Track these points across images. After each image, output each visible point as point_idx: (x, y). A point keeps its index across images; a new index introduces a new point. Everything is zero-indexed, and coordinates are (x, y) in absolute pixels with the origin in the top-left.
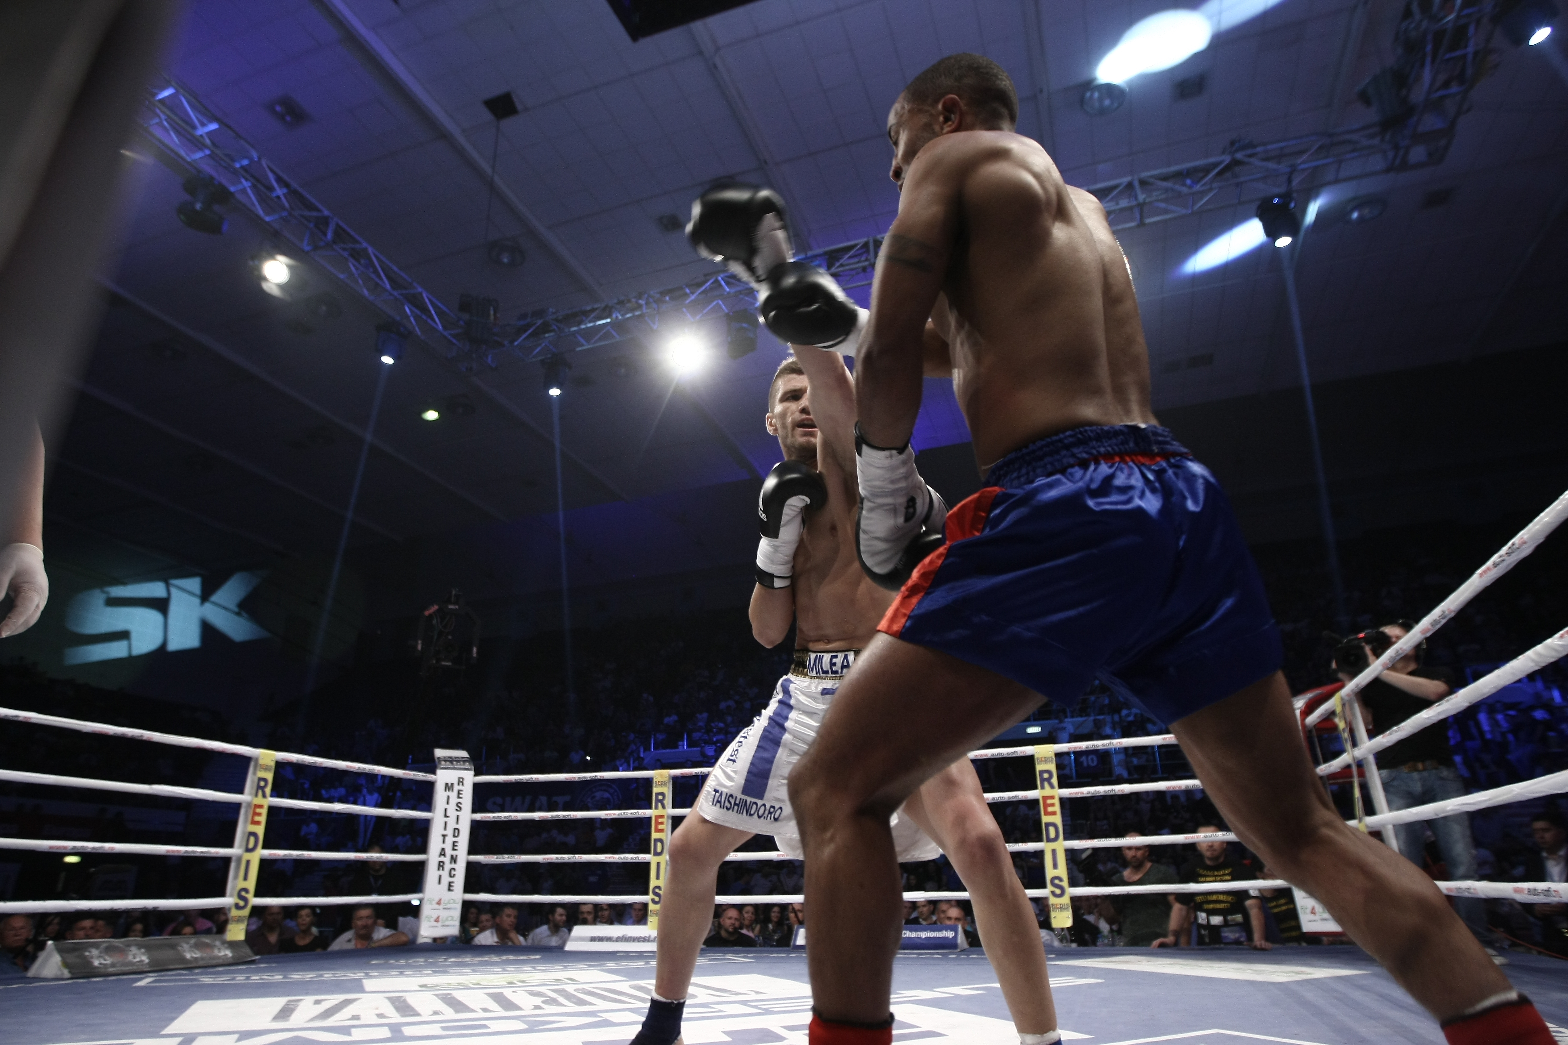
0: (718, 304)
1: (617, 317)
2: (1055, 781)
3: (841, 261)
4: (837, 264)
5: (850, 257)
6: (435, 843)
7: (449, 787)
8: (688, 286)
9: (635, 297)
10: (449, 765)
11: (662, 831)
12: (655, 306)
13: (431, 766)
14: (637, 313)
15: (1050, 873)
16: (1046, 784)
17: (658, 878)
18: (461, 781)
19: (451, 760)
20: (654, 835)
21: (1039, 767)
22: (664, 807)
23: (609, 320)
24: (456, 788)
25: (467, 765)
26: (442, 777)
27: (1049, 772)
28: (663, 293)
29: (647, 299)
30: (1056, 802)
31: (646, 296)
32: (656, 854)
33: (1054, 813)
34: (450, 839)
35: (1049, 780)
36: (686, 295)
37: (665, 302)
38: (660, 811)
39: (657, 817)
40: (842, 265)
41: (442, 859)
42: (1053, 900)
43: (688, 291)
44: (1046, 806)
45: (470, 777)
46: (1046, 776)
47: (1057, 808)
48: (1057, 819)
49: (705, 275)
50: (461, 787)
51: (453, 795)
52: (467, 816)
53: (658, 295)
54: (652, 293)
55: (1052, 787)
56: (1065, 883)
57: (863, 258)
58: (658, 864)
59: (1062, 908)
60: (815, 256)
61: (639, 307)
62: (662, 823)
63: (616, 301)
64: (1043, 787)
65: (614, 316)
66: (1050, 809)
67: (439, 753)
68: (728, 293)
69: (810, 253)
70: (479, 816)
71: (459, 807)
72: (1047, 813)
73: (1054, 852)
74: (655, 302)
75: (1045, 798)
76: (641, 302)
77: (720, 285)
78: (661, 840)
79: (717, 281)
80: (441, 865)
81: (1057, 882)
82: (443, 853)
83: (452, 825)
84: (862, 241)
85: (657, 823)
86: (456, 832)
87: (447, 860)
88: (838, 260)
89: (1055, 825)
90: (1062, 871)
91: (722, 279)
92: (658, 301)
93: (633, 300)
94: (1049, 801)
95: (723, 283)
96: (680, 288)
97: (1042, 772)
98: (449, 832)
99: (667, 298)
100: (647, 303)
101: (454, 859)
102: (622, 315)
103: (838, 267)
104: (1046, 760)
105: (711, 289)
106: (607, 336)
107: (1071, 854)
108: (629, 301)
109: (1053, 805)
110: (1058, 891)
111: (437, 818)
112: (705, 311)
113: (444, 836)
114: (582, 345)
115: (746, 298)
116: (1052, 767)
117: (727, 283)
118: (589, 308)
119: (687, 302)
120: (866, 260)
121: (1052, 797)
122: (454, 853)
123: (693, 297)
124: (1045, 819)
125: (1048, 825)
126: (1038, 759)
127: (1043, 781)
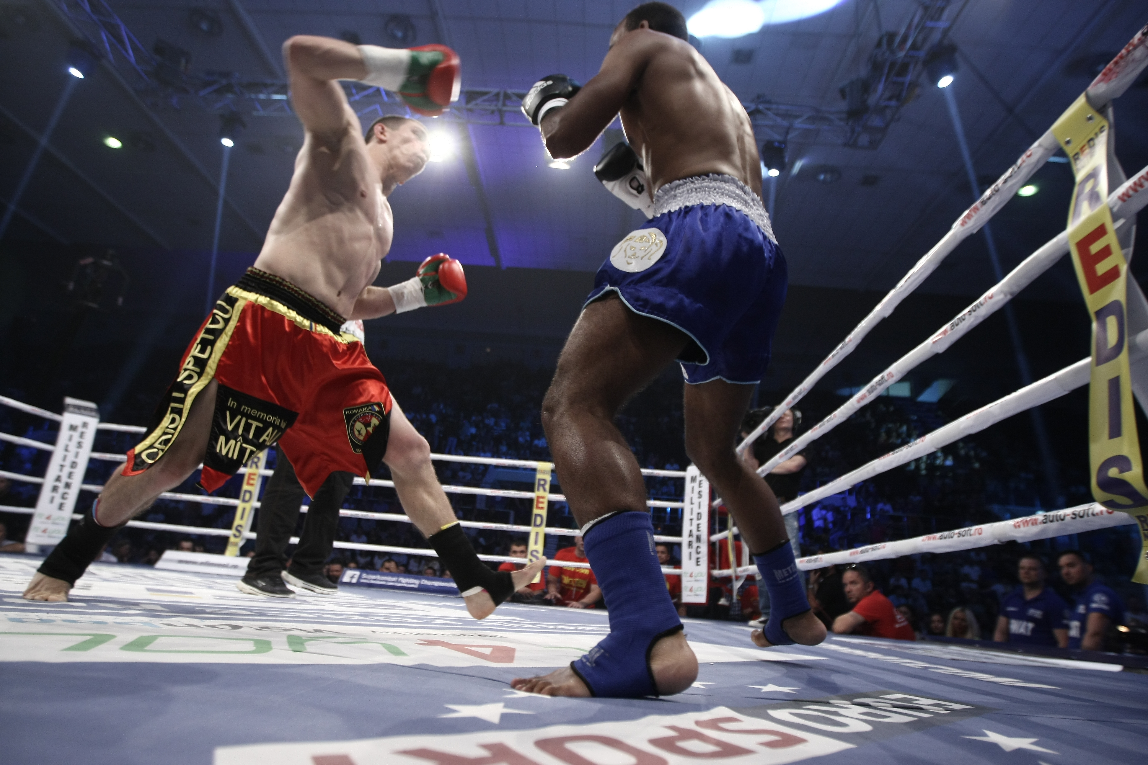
2: (547, 487)
3: (477, 101)
4: (473, 103)
5: (484, 100)
6: (53, 470)
7: (73, 428)
10: (76, 410)
11: (252, 485)
13: (60, 409)
16: (541, 488)
17: (242, 518)
18: (85, 425)
19: (79, 408)
20: (245, 487)
21: (539, 476)
22: (257, 467)
24: (80, 429)
25: (94, 414)
26: (67, 419)
27: (545, 481)
30: (546, 501)
32: (244, 501)
33: (542, 508)
34: (67, 470)
35: (543, 486)
38: (253, 470)
39: (250, 474)
40: (477, 104)
41: (57, 484)
44: (538, 502)
45: (94, 424)
46: (542, 482)
47: (545, 505)
48: (544, 513)
50: (84, 430)
51: (76, 435)
52: (86, 454)
55: (545, 490)
57: (494, 104)
58: (244, 509)
62: (253, 479)
64: (539, 491)
66: (540, 505)
67: (69, 401)
70: (97, 455)
71: (80, 445)
72: (538, 508)
73: (537, 534)
75: (538, 497)
78: (250, 492)
80: (55, 489)
81: (535, 553)
82: (58, 479)
83: (71, 458)
84: (495, 90)
85: (249, 478)
86: (74, 465)
87: (61, 485)
88: (475, 100)
89: (541, 516)
90: (540, 547)
94: (541, 500)
97: (540, 480)
98: (68, 463)
101: (68, 485)
103: (473, 105)
104: (544, 472)
107: (547, 536)
109: (542, 503)
111: (58, 451)
113: (62, 466)
116: (548, 478)
121: (543, 497)
122: (69, 481)
124: (536, 511)
125: (536, 515)
126: (539, 470)
127: (539, 485)
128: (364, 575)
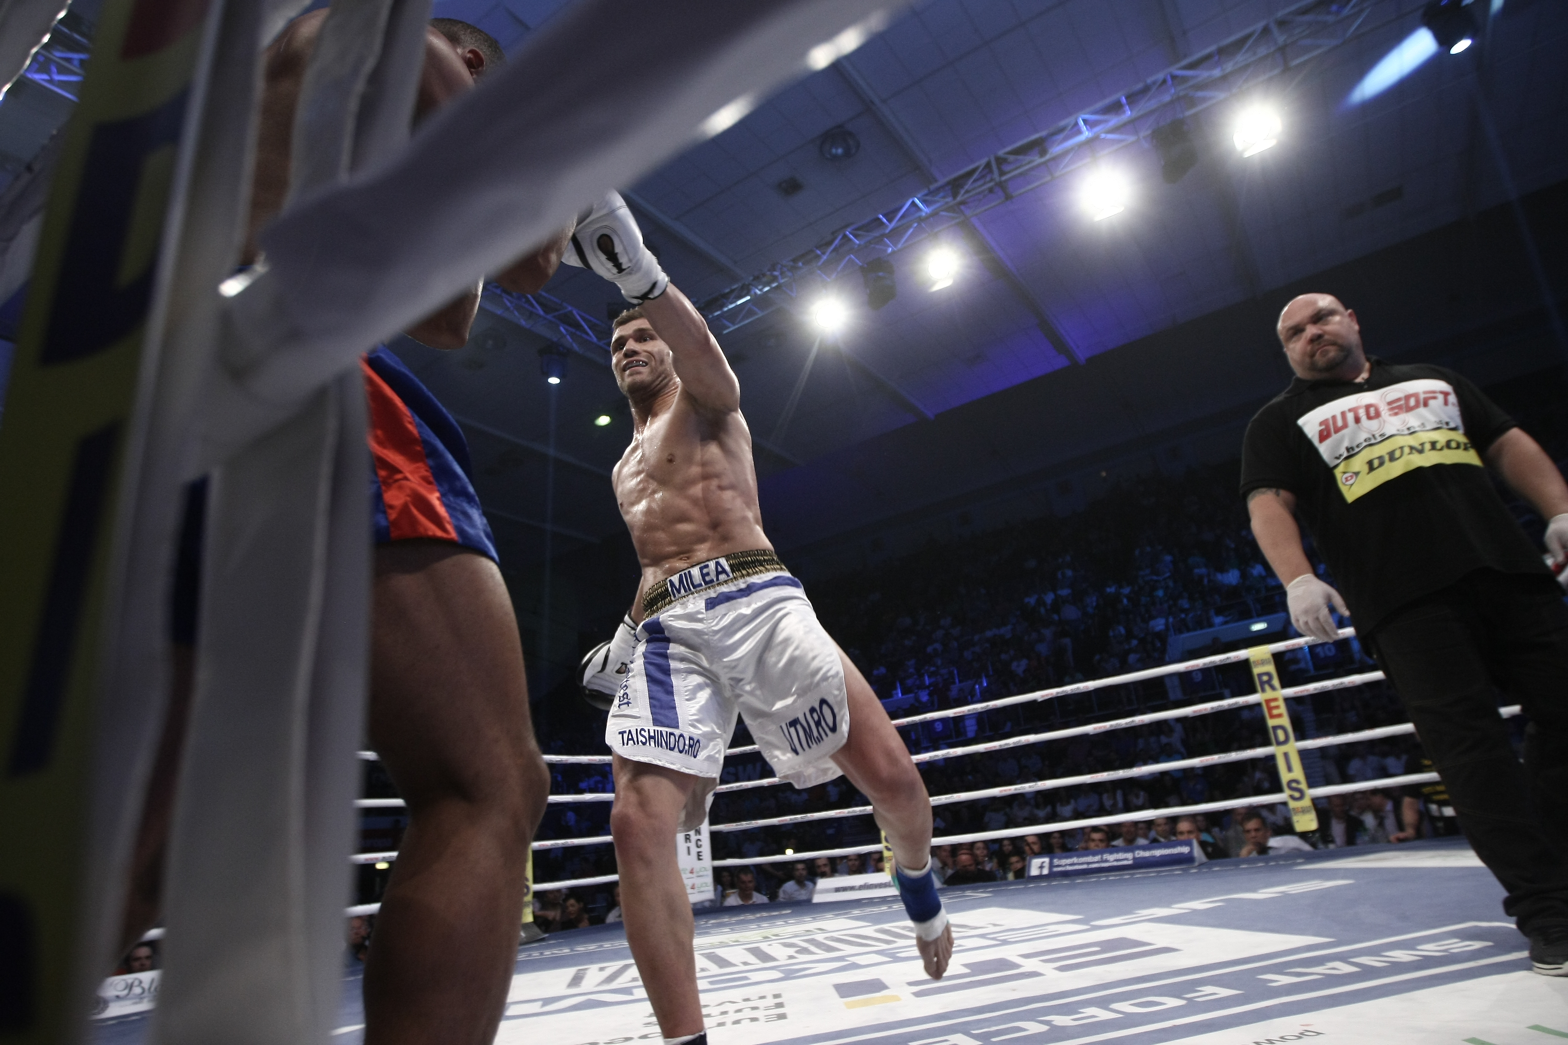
0: (850, 260)
1: (755, 293)
2: (1276, 682)
3: (966, 187)
4: (962, 192)
5: (975, 181)
8: (817, 248)
9: (769, 270)
12: (789, 274)
14: (774, 285)
15: (1285, 776)
16: (1267, 687)
21: (1256, 671)
23: (748, 298)
27: (1268, 674)
28: (795, 261)
29: (781, 269)
30: (1281, 703)
31: (779, 266)
33: (1280, 715)
35: (1269, 682)
36: (818, 257)
37: (799, 268)
40: (967, 192)
42: (1292, 804)
43: (819, 252)
44: (1270, 709)
46: (1265, 678)
47: (1283, 710)
48: (1285, 721)
49: (833, 233)
53: (791, 263)
54: (784, 262)
55: (1273, 688)
56: (1303, 786)
57: (988, 179)
59: (1304, 811)
60: (938, 189)
61: (775, 279)
63: (751, 278)
64: (1263, 690)
65: (752, 293)
66: (1275, 712)
68: (859, 245)
69: (933, 187)
72: (1272, 716)
73: (1286, 755)
74: (789, 270)
75: (1268, 701)
76: (776, 273)
77: (850, 240)
79: (845, 236)
81: (1294, 785)
84: (983, 162)
88: (962, 187)
89: (1282, 727)
90: (1298, 773)
91: (850, 233)
92: (793, 269)
93: (768, 273)
94: (1273, 704)
95: (851, 236)
96: (811, 251)
97: (1260, 675)
99: (800, 264)
100: (782, 273)
102: (760, 290)
103: (963, 195)
104: (1263, 662)
105: (841, 245)
106: (750, 313)
107: (1304, 754)
108: (764, 275)
109: (1277, 707)
110: (1297, 795)
112: (839, 269)
114: (729, 327)
115: (877, 247)
116: (1271, 668)
117: (856, 236)
118: (727, 291)
119: (820, 263)
120: (992, 180)
121: (1275, 700)
123: (825, 257)
124: (1271, 723)
125: (1275, 728)
126: (1254, 662)
127: (1262, 683)
128: (1056, 862)
